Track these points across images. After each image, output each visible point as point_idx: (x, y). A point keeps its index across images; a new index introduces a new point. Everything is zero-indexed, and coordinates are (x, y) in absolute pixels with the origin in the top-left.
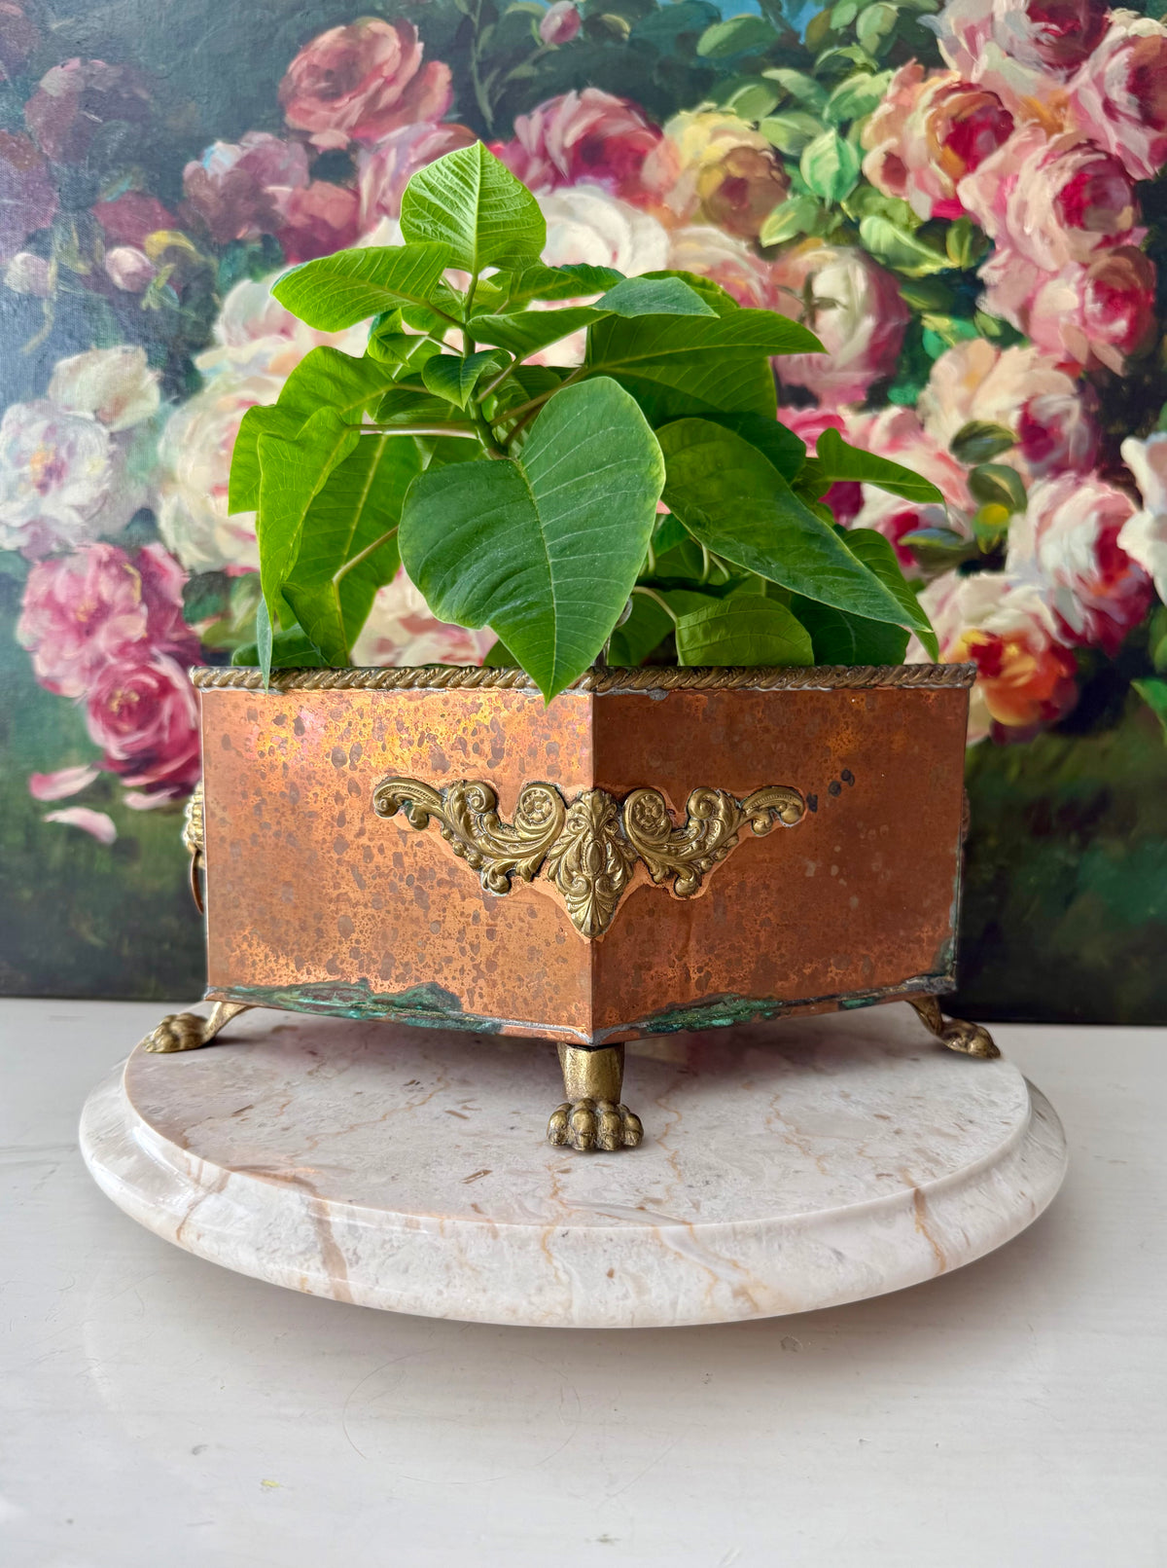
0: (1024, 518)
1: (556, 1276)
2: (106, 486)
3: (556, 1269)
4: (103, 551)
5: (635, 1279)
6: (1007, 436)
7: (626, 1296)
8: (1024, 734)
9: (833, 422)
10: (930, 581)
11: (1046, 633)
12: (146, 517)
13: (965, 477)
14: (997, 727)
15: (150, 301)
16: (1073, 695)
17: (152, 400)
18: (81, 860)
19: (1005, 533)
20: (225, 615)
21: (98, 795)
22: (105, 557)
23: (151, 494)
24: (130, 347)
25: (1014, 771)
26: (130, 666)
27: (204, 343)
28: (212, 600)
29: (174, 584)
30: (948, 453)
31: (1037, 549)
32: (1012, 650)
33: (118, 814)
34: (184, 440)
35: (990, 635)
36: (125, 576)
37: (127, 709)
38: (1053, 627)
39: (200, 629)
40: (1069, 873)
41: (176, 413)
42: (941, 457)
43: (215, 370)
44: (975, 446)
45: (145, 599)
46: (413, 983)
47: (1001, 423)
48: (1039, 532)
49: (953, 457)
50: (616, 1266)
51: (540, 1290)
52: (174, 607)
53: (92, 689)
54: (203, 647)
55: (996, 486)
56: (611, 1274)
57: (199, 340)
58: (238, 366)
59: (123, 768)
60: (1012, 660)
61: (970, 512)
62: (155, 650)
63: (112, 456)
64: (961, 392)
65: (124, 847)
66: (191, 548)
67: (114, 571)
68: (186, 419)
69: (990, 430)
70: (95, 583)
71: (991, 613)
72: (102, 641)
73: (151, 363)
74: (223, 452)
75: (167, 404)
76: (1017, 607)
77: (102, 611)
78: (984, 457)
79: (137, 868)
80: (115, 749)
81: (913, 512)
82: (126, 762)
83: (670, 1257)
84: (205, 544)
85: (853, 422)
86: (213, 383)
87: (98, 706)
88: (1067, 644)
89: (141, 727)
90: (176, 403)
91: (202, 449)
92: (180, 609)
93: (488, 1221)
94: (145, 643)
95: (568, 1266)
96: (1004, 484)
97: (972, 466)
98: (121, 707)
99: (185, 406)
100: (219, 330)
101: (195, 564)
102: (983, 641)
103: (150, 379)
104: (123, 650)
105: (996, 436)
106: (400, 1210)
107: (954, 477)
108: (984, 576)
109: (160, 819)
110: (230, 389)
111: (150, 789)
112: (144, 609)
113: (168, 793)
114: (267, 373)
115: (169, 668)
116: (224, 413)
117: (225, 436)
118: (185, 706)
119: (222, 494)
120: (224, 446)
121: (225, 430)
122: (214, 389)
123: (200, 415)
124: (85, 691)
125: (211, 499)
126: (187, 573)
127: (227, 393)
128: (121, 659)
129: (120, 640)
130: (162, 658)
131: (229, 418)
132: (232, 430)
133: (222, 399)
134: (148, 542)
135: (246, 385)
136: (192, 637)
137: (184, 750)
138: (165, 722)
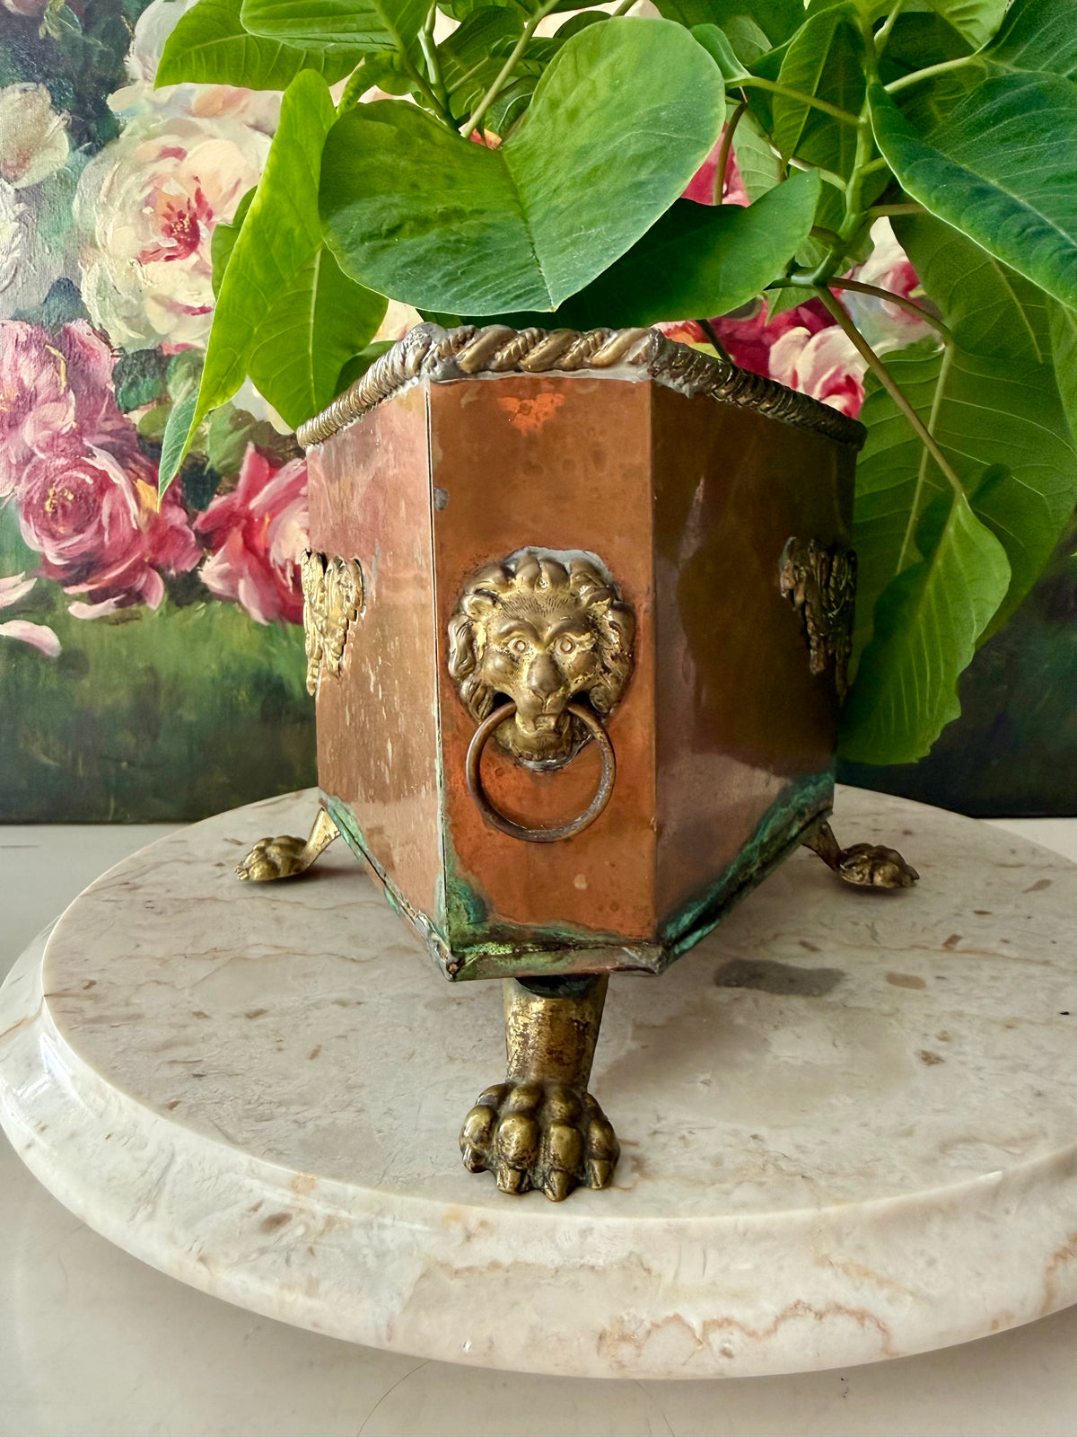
2: (17, 254)
4: (21, 330)
12: (67, 289)
15: (48, 29)
17: (59, 152)
18: (26, 676)
20: (163, 401)
21: (38, 606)
22: (23, 338)
23: (70, 262)
24: (31, 85)
26: (62, 462)
27: (117, 80)
28: (147, 384)
29: (103, 366)
33: (61, 625)
34: (102, 198)
36: (46, 360)
37: (62, 509)
39: (136, 417)
41: (90, 165)
43: (131, 113)
45: (71, 385)
52: (104, 392)
53: (22, 489)
54: (140, 437)
57: (109, 75)
58: (157, 107)
59: (62, 576)
62: (87, 443)
63: (19, 218)
65: (71, 661)
66: (120, 324)
67: (34, 353)
68: (100, 172)
70: (15, 367)
72: (29, 433)
73: (57, 105)
74: (147, 210)
75: (78, 154)
77: (27, 400)
79: (86, 683)
80: (51, 553)
82: (66, 568)
84: (135, 320)
86: (130, 127)
87: (30, 508)
89: (78, 530)
90: (90, 153)
91: (123, 208)
92: (113, 397)
94: (77, 434)
98: (55, 508)
99: (99, 157)
100: (132, 63)
101: (125, 342)
103: (57, 124)
104: (50, 446)
109: (107, 628)
110: (149, 137)
111: (94, 598)
112: (71, 395)
113: (112, 600)
114: (190, 113)
115: (103, 461)
116: (145, 164)
117: (148, 191)
118: (124, 504)
119: (149, 260)
120: (147, 203)
121: (147, 184)
122: (131, 134)
123: (116, 166)
124: (13, 491)
125: (137, 266)
126: (116, 353)
127: (147, 138)
128: (51, 454)
129: (47, 433)
130: (96, 451)
131: (152, 169)
132: (155, 183)
133: (142, 146)
134: (70, 320)
135: (168, 130)
136: (128, 427)
137: (126, 553)
138: (105, 521)
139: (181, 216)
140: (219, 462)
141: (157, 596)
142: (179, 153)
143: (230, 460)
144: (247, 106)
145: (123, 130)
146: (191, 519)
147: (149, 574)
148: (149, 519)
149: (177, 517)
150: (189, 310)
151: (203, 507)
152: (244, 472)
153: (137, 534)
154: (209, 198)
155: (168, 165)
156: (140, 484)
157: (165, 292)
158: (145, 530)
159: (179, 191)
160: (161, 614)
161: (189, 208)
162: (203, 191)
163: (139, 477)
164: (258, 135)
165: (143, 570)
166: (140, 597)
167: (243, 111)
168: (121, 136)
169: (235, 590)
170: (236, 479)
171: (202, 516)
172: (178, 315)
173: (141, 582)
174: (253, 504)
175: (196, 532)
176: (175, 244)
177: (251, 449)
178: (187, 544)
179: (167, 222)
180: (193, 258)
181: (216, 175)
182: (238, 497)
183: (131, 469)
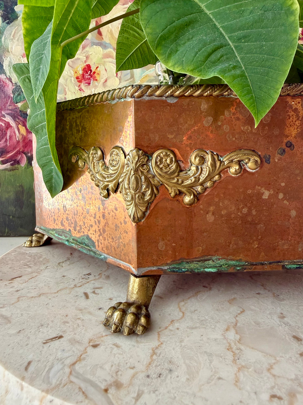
28: (23, 95)
29: (9, 89)
34: (12, 37)
39: (19, 105)
41: (8, 27)
43: (22, 11)
46: (82, 234)
52: (9, 97)
54: (20, 111)
62: (3, 113)
66: (15, 76)
68: (11, 29)
75: (4, 24)
90: (8, 23)
92: (12, 99)
99: (11, 25)
109: (7, 173)
111: (3, 162)
113: (9, 163)
115: (8, 119)
118: (15, 133)
123: (16, 28)
125: (22, 58)
126: (14, 85)
130: (6, 115)
136: (17, 108)
137: (14, 148)
138: (8, 138)
141: (24, 162)
145: (19, 17)
147: (22, 155)
148: (22, 137)
149: (31, 137)
153: (18, 142)
156: (20, 126)
158: (21, 141)
160: (25, 168)
163: (19, 124)
165: (20, 154)
166: (18, 162)
168: (18, 19)
173: (19, 157)
183: (17, 121)
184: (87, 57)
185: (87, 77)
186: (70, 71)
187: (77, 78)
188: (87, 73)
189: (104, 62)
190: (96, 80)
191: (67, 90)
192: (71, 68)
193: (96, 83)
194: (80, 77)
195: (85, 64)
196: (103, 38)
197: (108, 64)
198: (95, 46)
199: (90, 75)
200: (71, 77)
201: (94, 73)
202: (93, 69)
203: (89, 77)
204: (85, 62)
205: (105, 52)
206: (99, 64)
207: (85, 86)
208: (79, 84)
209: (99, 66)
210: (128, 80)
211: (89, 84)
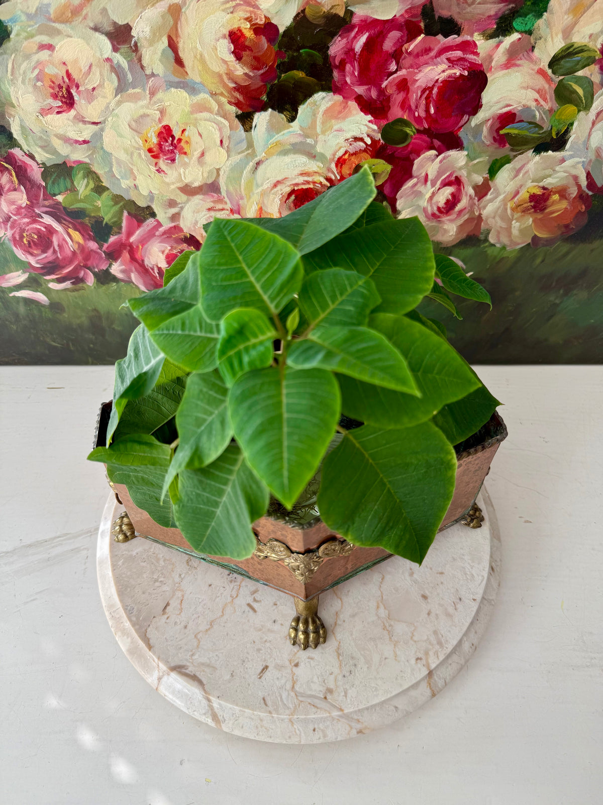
0: (587, 114)
1: (295, 732)
3: (295, 729)
5: (323, 731)
6: (592, 54)
7: (320, 738)
8: (549, 242)
9: (469, 47)
10: (515, 156)
11: (579, 187)
13: (554, 86)
14: (535, 238)
16: (585, 220)
18: (35, 312)
19: (572, 124)
20: (73, 190)
21: (33, 283)
25: (539, 261)
26: (26, 220)
28: (63, 183)
29: (36, 173)
30: (547, 68)
31: (590, 135)
32: (556, 197)
33: (47, 292)
34: (10, 76)
35: (544, 188)
37: (33, 242)
38: (584, 183)
39: (60, 198)
40: (555, 305)
42: (541, 72)
43: (13, 20)
44: (566, 64)
45: (21, 182)
47: (591, 45)
48: (594, 124)
49: (549, 72)
50: (316, 726)
51: (290, 737)
52: (39, 186)
53: (9, 233)
54: (65, 208)
55: (575, 92)
56: (314, 730)
58: (29, 17)
59: (41, 271)
60: (554, 203)
61: (551, 111)
62: (37, 211)
64: (568, 19)
65: (55, 306)
66: (39, 150)
69: (581, 50)
71: (550, 176)
72: (5, 207)
74: (39, 84)
76: (565, 172)
78: (572, 71)
79: (66, 315)
80: (33, 261)
81: (513, 112)
82: (42, 268)
83: (335, 721)
84: (47, 147)
85: (483, 45)
86: (15, 30)
88: (590, 193)
89: (44, 252)
91: (23, 82)
92: (45, 188)
93: (270, 712)
94: (30, 207)
95: (300, 728)
96: (580, 91)
97: (561, 78)
98: (29, 242)
101: (44, 160)
102: (538, 192)
104: (18, 213)
105: (585, 54)
106: (237, 705)
107: (547, 86)
108: (550, 152)
109: (69, 293)
110: (30, 36)
111: (60, 281)
112: (22, 188)
113: (69, 282)
114: (50, 19)
115: (48, 220)
116: (30, 55)
117: (36, 72)
118: (64, 240)
119: (47, 114)
120: (38, 79)
121: (35, 68)
122: (18, 35)
124: (5, 234)
125: (41, 118)
126: (41, 166)
127: (27, 38)
128: (19, 217)
129: (14, 207)
130: (43, 215)
131: (35, 58)
132: (40, 67)
133: (25, 43)
134: (11, 148)
135: (40, 32)
136: (59, 203)
137: (71, 262)
138: (57, 248)
139: (60, 87)
140: (109, 220)
141: (91, 281)
142: (50, 47)
143: (115, 219)
144: (87, 14)
145: (11, 32)
146: (101, 247)
147: (85, 270)
148: (79, 247)
149: (93, 245)
150: (77, 142)
151: (106, 241)
152: (124, 224)
153: (74, 253)
154: (75, 75)
155: (44, 55)
156: (71, 231)
157: (61, 131)
158: (78, 252)
159: (56, 71)
160: (95, 288)
161: (64, 82)
162: (70, 71)
163: (69, 227)
164: (97, 34)
165: (81, 269)
166: (82, 280)
167: (85, 18)
168: (11, 36)
169: (130, 277)
170: (120, 228)
171: (106, 245)
172: (71, 145)
173: (82, 274)
174: (132, 239)
175: (104, 252)
176: (60, 104)
177: (125, 214)
178: (101, 257)
179: (52, 91)
180: (73, 112)
181: (76, 61)
182: (123, 236)
183: (64, 224)
184: (162, 112)
185: (167, 148)
186: (134, 138)
187: (150, 150)
188: (167, 141)
189: (196, 119)
190: (185, 153)
191: (135, 172)
192: (135, 133)
193: (186, 159)
194: (155, 149)
195: (161, 125)
196: (186, 72)
197: (202, 123)
198: (173, 90)
199: (172, 144)
200: (139, 149)
201: (180, 140)
202: (177, 134)
203: (171, 148)
204: (160, 120)
205: (195, 101)
206: (186, 124)
207: (167, 165)
208: (155, 160)
209: (188, 129)
210: (242, 152)
211: (173, 160)
